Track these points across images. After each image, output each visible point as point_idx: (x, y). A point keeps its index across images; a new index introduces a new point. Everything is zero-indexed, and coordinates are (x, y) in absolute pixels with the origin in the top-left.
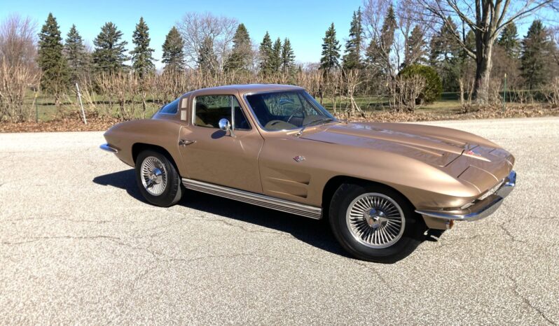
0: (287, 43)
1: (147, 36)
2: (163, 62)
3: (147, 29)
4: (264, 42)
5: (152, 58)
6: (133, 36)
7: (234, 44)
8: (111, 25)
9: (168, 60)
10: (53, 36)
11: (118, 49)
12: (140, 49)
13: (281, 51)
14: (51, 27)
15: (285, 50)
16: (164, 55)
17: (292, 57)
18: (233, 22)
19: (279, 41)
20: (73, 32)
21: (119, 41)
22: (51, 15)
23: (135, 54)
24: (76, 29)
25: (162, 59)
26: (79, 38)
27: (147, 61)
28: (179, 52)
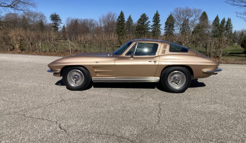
0: (229, 20)
1: (158, 19)
2: (165, 30)
3: (159, 16)
4: (215, 20)
5: (160, 29)
6: (153, 19)
7: (199, 21)
8: (144, 14)
9: (167, 29)
10: (122, 20)
11: (147, 24)
12: (155, 24)
13: (225, 24)
14: (121, 16)
15: (227, 24)
16: (165, 27)
17: (231, 27)
18: (199, 11)
19: (224, 19)
20: (130, 18)
21: (147, 21)
22: (122, 12)
23: (153, 27)
24: (131, 17)
25: (164, 29)
26: (132, 20)
27: (158, 30)
28: (172, 25)
